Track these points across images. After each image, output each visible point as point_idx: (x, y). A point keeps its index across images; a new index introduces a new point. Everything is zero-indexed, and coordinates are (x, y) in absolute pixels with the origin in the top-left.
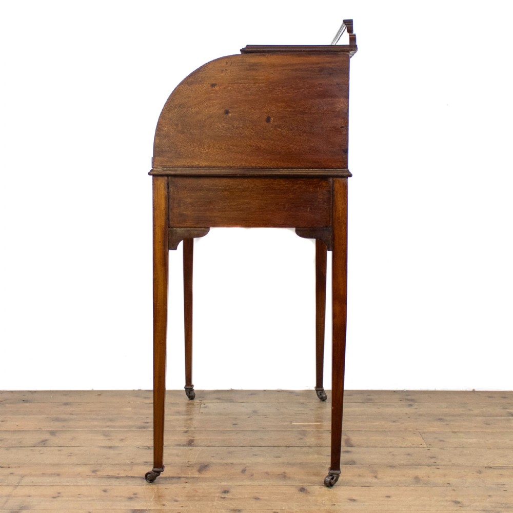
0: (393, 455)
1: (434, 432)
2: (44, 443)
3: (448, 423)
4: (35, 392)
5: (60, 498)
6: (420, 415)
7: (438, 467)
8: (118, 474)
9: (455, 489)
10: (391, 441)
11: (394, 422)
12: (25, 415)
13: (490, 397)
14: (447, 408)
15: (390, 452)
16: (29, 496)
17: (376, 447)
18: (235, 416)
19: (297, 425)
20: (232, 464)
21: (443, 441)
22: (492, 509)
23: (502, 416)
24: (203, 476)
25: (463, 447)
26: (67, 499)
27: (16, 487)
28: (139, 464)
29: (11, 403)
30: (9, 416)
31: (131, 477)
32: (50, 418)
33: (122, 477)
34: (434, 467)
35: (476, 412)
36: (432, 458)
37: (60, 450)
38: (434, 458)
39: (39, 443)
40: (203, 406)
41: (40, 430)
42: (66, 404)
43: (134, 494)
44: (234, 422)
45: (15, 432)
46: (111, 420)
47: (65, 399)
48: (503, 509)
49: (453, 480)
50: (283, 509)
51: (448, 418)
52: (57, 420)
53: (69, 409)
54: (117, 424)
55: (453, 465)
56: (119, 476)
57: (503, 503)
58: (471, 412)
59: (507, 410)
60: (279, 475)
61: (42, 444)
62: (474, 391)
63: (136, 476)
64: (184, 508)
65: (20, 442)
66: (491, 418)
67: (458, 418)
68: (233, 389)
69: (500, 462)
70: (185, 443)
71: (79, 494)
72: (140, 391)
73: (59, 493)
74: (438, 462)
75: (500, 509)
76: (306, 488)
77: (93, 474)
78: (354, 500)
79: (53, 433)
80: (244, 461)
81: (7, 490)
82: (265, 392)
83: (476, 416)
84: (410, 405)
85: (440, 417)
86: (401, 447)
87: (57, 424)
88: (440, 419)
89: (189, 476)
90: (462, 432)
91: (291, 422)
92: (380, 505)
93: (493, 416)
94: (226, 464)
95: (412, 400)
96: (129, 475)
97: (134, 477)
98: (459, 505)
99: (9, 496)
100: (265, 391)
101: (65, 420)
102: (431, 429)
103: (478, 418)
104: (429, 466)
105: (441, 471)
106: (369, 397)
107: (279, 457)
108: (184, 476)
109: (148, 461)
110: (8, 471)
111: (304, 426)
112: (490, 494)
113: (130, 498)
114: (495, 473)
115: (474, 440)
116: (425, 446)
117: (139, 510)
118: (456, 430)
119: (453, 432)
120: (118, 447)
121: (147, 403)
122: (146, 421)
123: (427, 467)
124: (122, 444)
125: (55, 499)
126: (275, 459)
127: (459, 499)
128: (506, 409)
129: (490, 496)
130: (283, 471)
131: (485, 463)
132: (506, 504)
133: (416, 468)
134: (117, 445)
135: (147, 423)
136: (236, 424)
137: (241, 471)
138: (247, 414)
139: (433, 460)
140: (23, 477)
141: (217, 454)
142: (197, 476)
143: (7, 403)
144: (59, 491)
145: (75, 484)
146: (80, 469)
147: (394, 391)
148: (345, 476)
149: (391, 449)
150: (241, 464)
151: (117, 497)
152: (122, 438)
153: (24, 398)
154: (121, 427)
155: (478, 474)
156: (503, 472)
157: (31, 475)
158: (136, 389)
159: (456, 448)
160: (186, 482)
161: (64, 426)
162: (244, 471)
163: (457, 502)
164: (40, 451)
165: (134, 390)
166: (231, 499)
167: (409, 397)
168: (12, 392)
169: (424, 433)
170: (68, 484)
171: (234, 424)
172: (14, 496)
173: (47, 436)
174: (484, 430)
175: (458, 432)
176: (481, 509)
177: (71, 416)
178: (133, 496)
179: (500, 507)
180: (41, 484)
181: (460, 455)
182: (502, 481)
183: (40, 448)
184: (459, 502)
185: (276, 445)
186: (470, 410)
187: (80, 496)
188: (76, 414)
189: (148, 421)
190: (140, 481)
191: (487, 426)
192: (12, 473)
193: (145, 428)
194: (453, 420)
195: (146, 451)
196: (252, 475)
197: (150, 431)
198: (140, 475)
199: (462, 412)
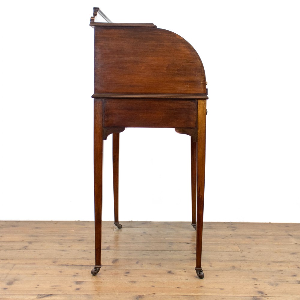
0: (221, 255)
1: (245, 244)
2: (25, 248)
3: (254, 239)
4: (19, 221)
5: (35, 275)
6: (238, 235)
7: (246, 261)
9: (254, 272)
10: (221, 248)
11: (223, 238)
12: (14, 233)
13: (279, 226)
14: (254, 231)
15: (220, 254)
16: (19, 274)
17: (212, 251)
18: (133, 235)
19: (168, 240)
20: (131, 259)
21: (250, 248)
22: (274, 282)
23: (284, 236)
24: (115, 265)
25: (261, 252)
26: (40, 276)
27: (11, 269)
28: (80, 259)
29: (5, 227)
30: (5, 234)
31: (75, 265)
32: (28, 235)
33: (70, 265)
34: (244, 261)
35: (270, 234)
36: (243, 257)
37: (35, 252)
38: (244, 257)
40: (115, 229)
41: (22, 241)
42: (37, 228)
43: (77, 273)
44: (133, 238)
45: (9, 242)
46: (63, 236)
47: (36, 225)
48: (280, 282)
49: (254, 268)
50: (159, 281)
51: (254, 237)
52: (32, 236)
53: (38, 230)
54: (66, 238)
55: (254, 260)
56: (69, 264)
57: (280, 280)
58: (267, 234)
59: (288, 233)
60: (157, 264)
61: (24, 248)
62: (270, 223)
64: (104, 280)
65: (12, 247)
66: (278, 237)
67: (260, 237)
68: (132, 220)
69: (281, 259)
70: (105, 248)
71: (47, 273)
72: (79, 221)
73: (35, 273)
74: (246, 259)
75: (278, 282)
76: (171, 271)
77: (54, 263)
79: (30, 243)
80: (138, 258)
81: (6, 271)
82: (151, 223)
83: (270, 236)
84: (233, 230)
85: (249, 236)
86: (226, 251)
87: (32, 238)
88: (249, 237)
89: (107, 265)
90: (261, 244)
91: (165, 238)
92: (212, 280)
93: (280, 236)
94: (128, 259)
95: (234, 227)
96: (74, 264)
97: (76, 265)
98: (256, 280)
99: (8, 274)
101: (37, 236)
102: (244, 242)
103: (271, 237)
104: (241, 261)
105: (247, 264)
106: (210, 226)
107: (158, 256)
108: (104, 265)
109: (84, 257)
110: (7, 262)
111: (172, 240)
112: (273, 275)
113: (75, 276)
114: (277, 264)
115: (268, 248)
116: (240, 251)
117: (80, 281)
118: (257, 243)
119: (256, 244)
120: (67, 250)
121: (83, 228)
122: (82, 237)
124: (69, 249)
125: (33, 276)
126: (155, 256)
127: (256, 277)
128: (287, 232)
129: (273, 276)
130: (159, 263)
131: (272, 260)
132: (282, 280)
133: (234, 262)
134: (66, 249)
135: (83, 238)
136: (134, 239)
138: (140, 234)
140: (15, 264)
141: (123, 254)
142: (112, 265)
143: (3, 227)
144: (35, 272)
145: (44, 268)
146: (47, 261)
147: (224, 223)
149: (220, 253)
150: (136, 259)
151: (67, 275)
152: (70, 245)
153: (13, 224)
154: (68, 240)
155: (268, 265)
156: (281, 264)
157: (19, 264)
158: (77, 220)
159: (257, 252)
160: (105, 268)
161: (36, 239)
162: (137, 263)
163: (254, 279)
164: (23, 252)
165: (75, 221)
166: (130, 276)
167: (232, 226)
168: (6, 221)
169: (240, 244)
170: (40, 268)
171: (132, 239)
172: (11, 274)
173: (27, 244)
174: (274, 243)
175: (259, 244)
176: (268, 282)
177: (40, 234)
178: (76, 274)
179: (278, 281)
180: (25, 268)
181: (259, 256)
182: (281, 268)
183: (24, 250)
184: (256, 279)
185: (156, 249)
188: (43, 233)
189: (84, 237)
190: (80, 267)
191: (276, 241)
192: (8, 263)
193: (82, 240)
194: (256, 238)
195: (83, 252)
196: (142, 265)
197: (85, 242)
198: (80, 264)
199: (262, 234)
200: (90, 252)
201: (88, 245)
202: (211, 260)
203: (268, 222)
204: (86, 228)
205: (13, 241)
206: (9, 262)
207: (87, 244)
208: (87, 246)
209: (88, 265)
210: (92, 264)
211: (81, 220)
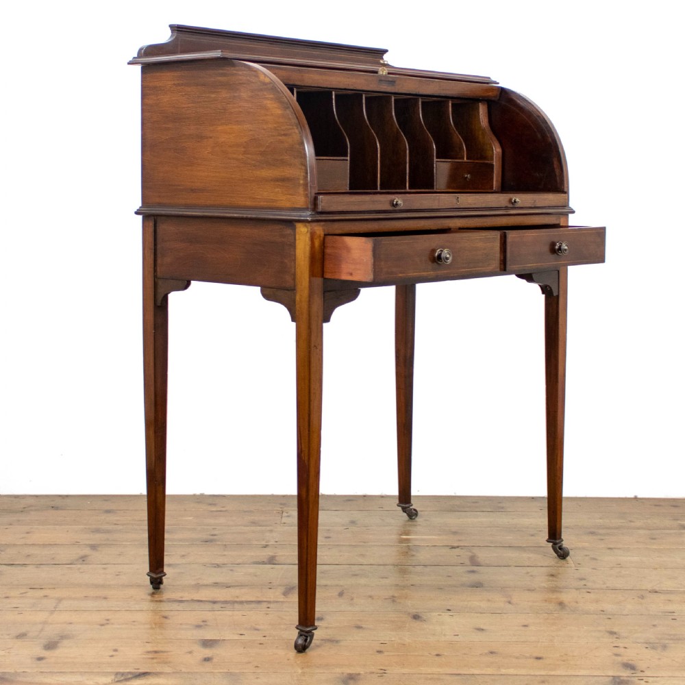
0: (532, 576)
1: (584, 548)
2: (83, 559)
3: (602, 537)
4: (67, 496)
5: (109, 626)
7: (589, 591)
8: (181, 597)
9: (610, 617)
10: (529, 558)
11: (532, 535)
13: (656, 505)
14: (600, 519)
15: (528, 573)
16: (71, 623)
17: (509, 566)
18: (328, 528)
19: (407, 539)
20: (326, 586)
21: (596, 559)
22: (657, 641)
23: (671, 529)
24: (289, 600)
25: (621, 567)
26: (118, 626)
27: (52, 612)
28: (207, 585)
29: (36, 510)
30: (36, 527)
31: (199, 601)
32: (89, 528)
33: (187, 601)
34: (584, 590)
35: (638, 524)
36: (581, 579)
37: (105, 569)
38: (584, 579)
39: (77, 560)
40: (285, 514)
41: (76, 544)
42: (108, 512)
43: (203, 621)
44: (327, 535)
45: (44, 545)
47: (107, 506)
48: (671, 642)
49: (609, 607)
50: (393, 639)
51: (601, 531)
52: (98, 531)
53: (112, 518)
54: (176, 536)
55: (608, 589)
57: (671, 635)
58: (632, 523)
59: (679, 522)
60: (386, 599)
61: (81, 560)
62: (636, 498)
63: (204, 599)
64: (267, 638)
65: (53, 559)
66: (658, 532)
67: (615, 531)
69: (668, 585)
70: (265, 560)
71: (134, 622)
72: (202, 496)
73: (108, 620)
74: (589, 584)
75: (667, 641)
76: (420, 615)
77: (149, 597)
78: (483, 630)
79: (94, 547)
80: (341, 583)
81: (41, 616)
82: (365, 498)
83: (638, 529)
85: (593, 530)
86: (542, 567)
87: (98, 536)
88: (592, 533)
89: (272, 600)
90: (619, 549)
91: (400, 535)
92: (515, 635)
93: (660, 529)
96: (195, 599)
97: (201, 601)
98: (615, 636)
99: (45, 623)
100: (365, 496)
101: (108, 532)
103: (641, 532)
104: (577, 589)
105: (592, 596)
106: (500, 505)
107: (386, 578)
108: (265, 600)
109: (217, 581)
110: (42, 593)
111: (416, 540)
112: (655, 623)
113: (198, 627)
115: (636, 558)
116: (573, 565)
117: (211, 640)
118: (612, 546)
119: (610, 548)
120: (179, 564)
121: (212, 511)
122: (212, 533)
123: (574, 590)
124: (184, 561)
125: (103, 627)
126: (381, 580)
127: (615, 630)
128: (677, 520)
129: (654, 626)
130: (391, 594)
131: (649, 587)
132: (675, 635)
133: (561, 592)
134: (178, 562)
135: (215, 535)
136: (329, 537)
137: (337, 594)
138: (343, 525)
139: (583, 582)
140: (60, 600)
142: (282, 600)
143: (31, 510)
144: (107, 618)
145: (128, 609)
146: (132, 592)
147: (533, 498)
148: (470, 601)
149: (529, 569)
150: (337, 586)
151: (181, 624)
152: (183, 553)
153: (53, 504)
154: (181, 540)
155: (640, 600)
156: (672, 597)
157: (70, 598)
158: (198, 493)
159: (612, 568)
160: (268, 608)
161: (107, 539)
162: (341, 594)
163: (612, 633)
164: (79, 569)
165: (194, 495)
166: (326, 628)
168: (37, 496)
169: (571, 549)
170: (118, 609)
171: (326, 537)
172: (51, 624)
173: (87, 551)
174: (649, 547)
175: (615, 548)
176: (642, 641)
177: (116, 526)
178: (202, 624)
179: (667, 639)
180: (83, 609)
181: (617, 577)
182: (670, 608)
183: (79, 566)
184: (615, 633)
185: (381, 562)
186: (631, 521)
187: (135, 623)
188: (123, 525)
189: (216, 532)
190: (209, 606)
191: (653, 541)
192: (46, 596)
193: (211, 541)
194: (608, 534)
195: (216, 569)
196: (352, 599)
197: (219, 545)
198: (210, 599)
199: (621, 524)
200: (232, 570)
201: (225, 553)
202: (510, 587)
203: (632, 496)
204: (221, 511)
205: (56, 544)
206: (46, 594)
207: (224, 550)
208: (224, 555)
209: (228, 600)
210: (237, 597)
211: (208, 492)
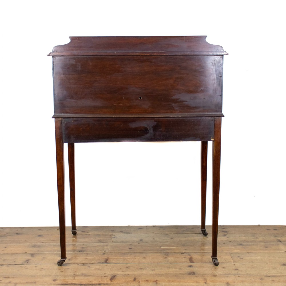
0: (215, 268)
1: (237, 253)
2: (27, 261)
3: (245, 247)
4: (23, 228)
6: (230, 242)
7: (239, 276)
8: (67, 282)
12: (18, 243)
13: (267, 229)
14: (244, 237)
17: (206, 263)
18: (130, 243)
19: (164, 249)
20: (128, 275)
21: (242, 259)
23: (273, 242)
24: (113, 283)
25: (253, 263)
29: (10, 235)
30: (9, 244)
32: (31, 245)
33: (69, 284)
34: (237, 276)
35: (260, 239)
37: (36, 267)
38: (237, 270)
39: (25, 262)
40: (113, 236)
41: (25, 253)
42: (40, 236)
44: (130, 247)
47: (40, 233)
51: (245, 244)
52: (34, 246)
53: (41, 239)
55: (247, 275)
56: (68, 283)
58: (258, 239)
59: (277, 238)
60: (154, 282)
61: (26, 262)
62: (259, 225)
63: (77, 283)
65: (15, 261)
66: (268, 243)
67: (251, 243)
68: (130, 225)
70: (104, 261)
74: (239, 272)
77: (54, 282)
79: (32, 255)
80: (135, 273)
82: (147, 227)
83: (260, 242)
84: (225, 235)
87: (35, 249)
88: (241, 244)
89: (105, 283)
90: (252, 253)
91: (161, 247)
93: (269, 242)
94: (125, 275)
95: (226, 232)
96: (73, 283)
100: (147, 226)
101: (39, 247)
102: (236, 251)
103: (262, 244)
104: (234, 275)
105: (241, 279)
107: (154, 270)
108: (102, 283)
109: (83, 273)
110: (8, 280)
111: (168, 249)
114: (270, 279)
115: (259, 258)
116: (233, 262)
118: (249, 252)
121: (83, 235)
122: (82, 247)
123: (233, 276)
126: (152, 271)
128: (276, 237)
130: (156, 279)
131: (264, 273)
133: (227, 277)
136: (131, 249)
137: (133, 279)
138: (137, 242)
139: (237, 271)
140: (16, 284)
141: (121, 268)
142: (109, 283)
143: (8, 236)
146: (47, 279)
148: (189, 282)
150: (133, 275)
153: (17, 232)
154: (69, 251)
155: (261, 281)
156: (274, 279)
157: (20, 283)
159: (249, 263)
161: (38, 251)
162: (135, 280)
167: (224, 230)
168: (11, 228)
169: (232, 253)
171: (130, 249)
173: (29, 257)
174: (264, 251)
175: (250, 253)
177: (42, 244)
181: (251, 268)
183: (26, 265)
185: (152, 262)
186: (257, 238)
188: (45, 243)
189: (84, 246)
191: (266, 248)
192: (10, 282)
193: (81, 251)
194: (247, 245)
195: (82, 266)
196: (139, 282)
197: (85, 253)
198: (79, 283)
199: (252, 240)
200: (89, 267)
201: (88, 258)
202: (206, 275)
203: (257, 225)
204: (87, 235)
205: (16, 254)
206: (10, 281)
207: (87, 256)
208: (87, 259)
209: (87, 283)
210: (91, 281)
